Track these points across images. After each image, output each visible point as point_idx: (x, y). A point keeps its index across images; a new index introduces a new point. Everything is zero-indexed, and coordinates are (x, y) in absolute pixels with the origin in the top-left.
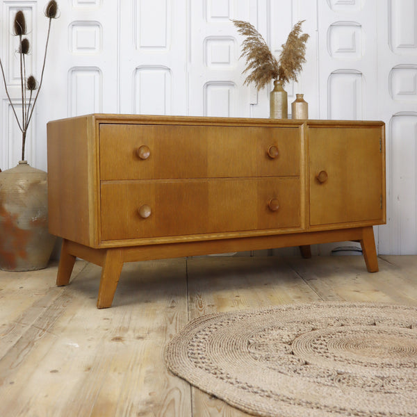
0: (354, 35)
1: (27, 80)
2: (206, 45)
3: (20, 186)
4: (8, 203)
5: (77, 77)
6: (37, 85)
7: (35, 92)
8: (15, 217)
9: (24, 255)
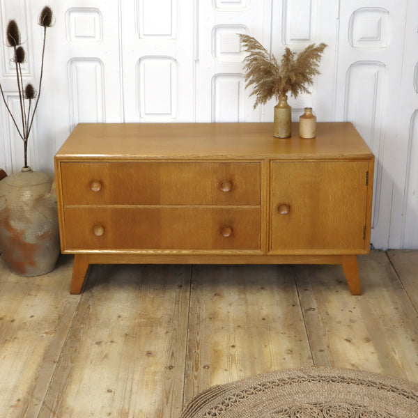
0: (380, 22)
1: (24, 89)
2: (215, 34)
3: (25, 203)
4: (14, 220)
5: (77, 67)
6: (36, 94)
7: (33, 101)
8: (22, 233)
9: (33, 264)
